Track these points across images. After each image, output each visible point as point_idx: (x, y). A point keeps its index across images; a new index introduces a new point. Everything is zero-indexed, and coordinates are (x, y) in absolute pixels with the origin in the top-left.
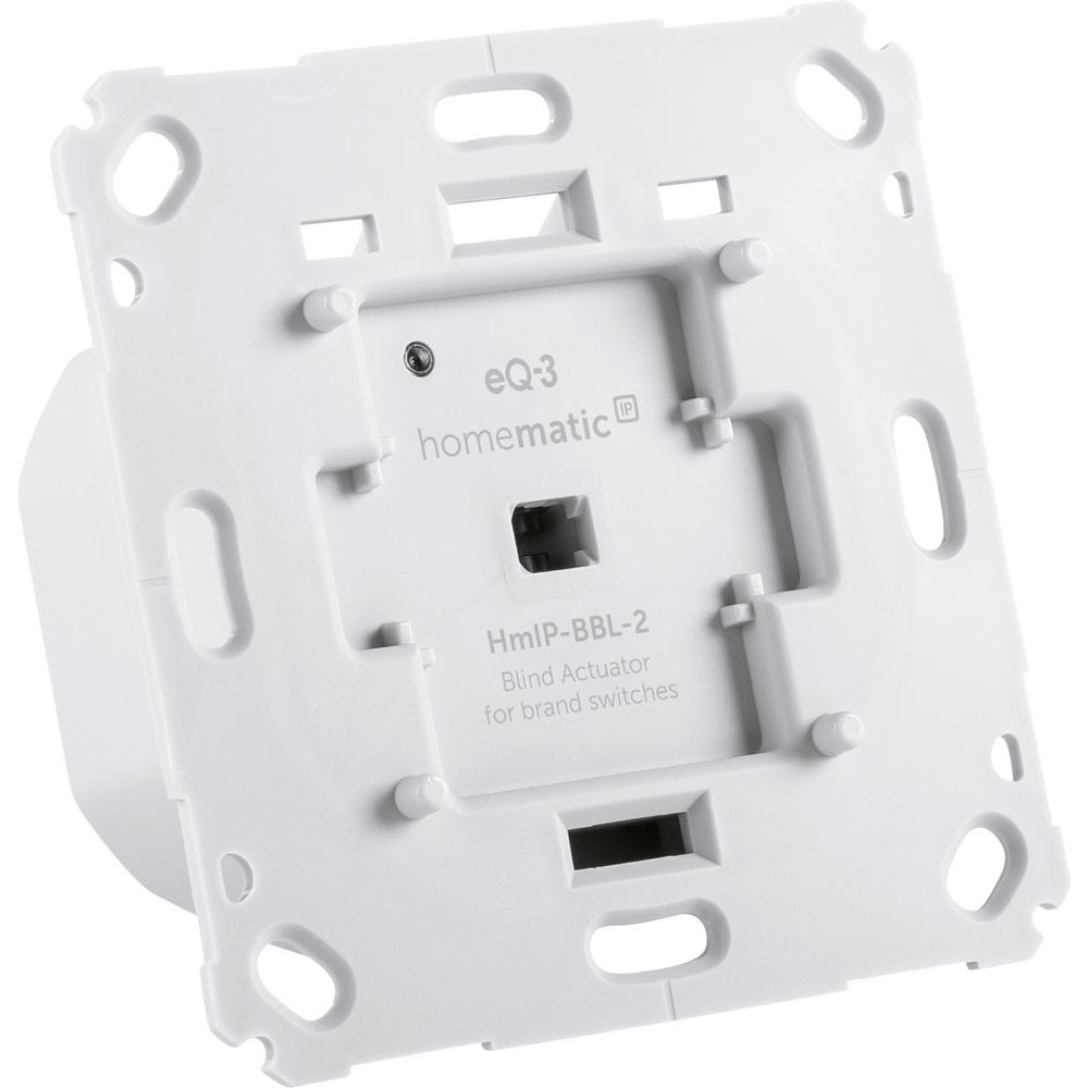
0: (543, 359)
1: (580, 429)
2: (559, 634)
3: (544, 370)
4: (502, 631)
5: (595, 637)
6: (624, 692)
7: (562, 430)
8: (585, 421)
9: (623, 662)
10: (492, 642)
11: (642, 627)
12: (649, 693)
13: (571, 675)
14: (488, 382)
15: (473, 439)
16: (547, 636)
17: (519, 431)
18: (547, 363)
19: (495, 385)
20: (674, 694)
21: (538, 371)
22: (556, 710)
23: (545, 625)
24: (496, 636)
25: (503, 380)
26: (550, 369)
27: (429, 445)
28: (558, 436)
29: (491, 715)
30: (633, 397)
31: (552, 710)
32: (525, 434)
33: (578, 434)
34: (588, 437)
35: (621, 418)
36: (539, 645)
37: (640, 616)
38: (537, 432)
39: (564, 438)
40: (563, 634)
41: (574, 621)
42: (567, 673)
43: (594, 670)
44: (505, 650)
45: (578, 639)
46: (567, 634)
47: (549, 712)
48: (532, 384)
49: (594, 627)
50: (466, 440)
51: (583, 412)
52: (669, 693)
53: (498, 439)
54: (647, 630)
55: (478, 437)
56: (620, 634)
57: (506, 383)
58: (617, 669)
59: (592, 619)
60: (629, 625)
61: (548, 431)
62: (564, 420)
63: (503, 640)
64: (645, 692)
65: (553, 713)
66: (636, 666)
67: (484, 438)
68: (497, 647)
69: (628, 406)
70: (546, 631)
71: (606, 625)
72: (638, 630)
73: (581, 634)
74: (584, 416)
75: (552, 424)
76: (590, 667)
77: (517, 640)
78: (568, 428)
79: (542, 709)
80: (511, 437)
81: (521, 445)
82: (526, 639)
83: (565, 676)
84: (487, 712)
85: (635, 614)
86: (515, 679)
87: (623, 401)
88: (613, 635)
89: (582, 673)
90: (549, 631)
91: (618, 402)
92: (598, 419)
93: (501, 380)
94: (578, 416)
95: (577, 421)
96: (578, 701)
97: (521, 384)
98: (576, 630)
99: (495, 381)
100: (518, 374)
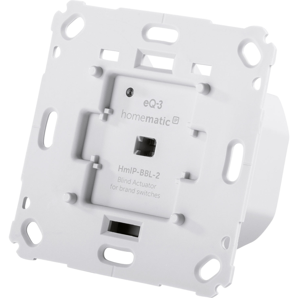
0: (160, 101)
1: (162, 122)
2: (136, 172)
3: (159, 104)
4: (123, 166)
5: (145, 176)
6: (147, 192)
7: (158, 121)
8: (164, 120)
9: (149, 184)
10: (119, 168)
11: (157, 177)
12: (153, 194)
13: (135, 183)
14: (144, 103)
15: (135, 116)
16: (133, 171)
17: (147, 117)
18: (161, 103)
19: (146, 104)
20: (159, 197)
21: (158, 104)
22: (128, 191)
23: (134, 168)
24: (121, 167)
25: (148, 104)
26: (161, 104)
27: (124, 114)
28: (156, 122)
29: (112, 186)
30: (179, 118)
31: (127, 190)
32: (148, 119)
33: (161, 123)
34: (163, 124)
35: (174, 122)
36: (131, 173)
37: (158, 174)
38: (151, 119)
39: (157, 123)
40: (137, 172)
41: (141, 170)
42: (135, 182)
43: (141, 184)
44: (122, 171)
45: (140, 175)
46: (138, 172)
47: (126, 191)
48: (155, 107)
49: (146, 173)
50: (133, 115)
51: (165, 118)
52: (158, 196)
53: (141, 118)
54: (158, 178)
55: (136, 116)
56: (151, 177)
57: (149, 105)
58: (147, 185)
59: (146, 171)
60: (154, 175)
61: (154, 120)
62: (159, 118)
63: (122, 169)
64: (152, 194)
65: (127, 191)
66: (152, 186)
67: (138, 116)
68: (120, 170)
69: (176, 120)
70: (133, 170)
71: (149, 174)
72: (156, 178)
73: (142, 174)
74: (164, 119)
75: (156, 118)
76: (141, 183)
77: (126, 170)
78: (159, 121)
79: (125, 189)
80: (144, 118)
81: (146, 121)
82: (128, 170)
83: (134, 183)
84: (111, 185)
85: (157, 173)
86: (121, 180)
87: (176, 118)
88: (149, 176)
89: (138, 184)
90: (134, 170)
91: (175, 118)
92: (168, 121)
93: (148, 103)
94: (163, 118)
95: (162, 120)
96: (134, 190)
97: (152, 106)
98: (141, 172)
99: (146, 103)
100: (153, 103)
